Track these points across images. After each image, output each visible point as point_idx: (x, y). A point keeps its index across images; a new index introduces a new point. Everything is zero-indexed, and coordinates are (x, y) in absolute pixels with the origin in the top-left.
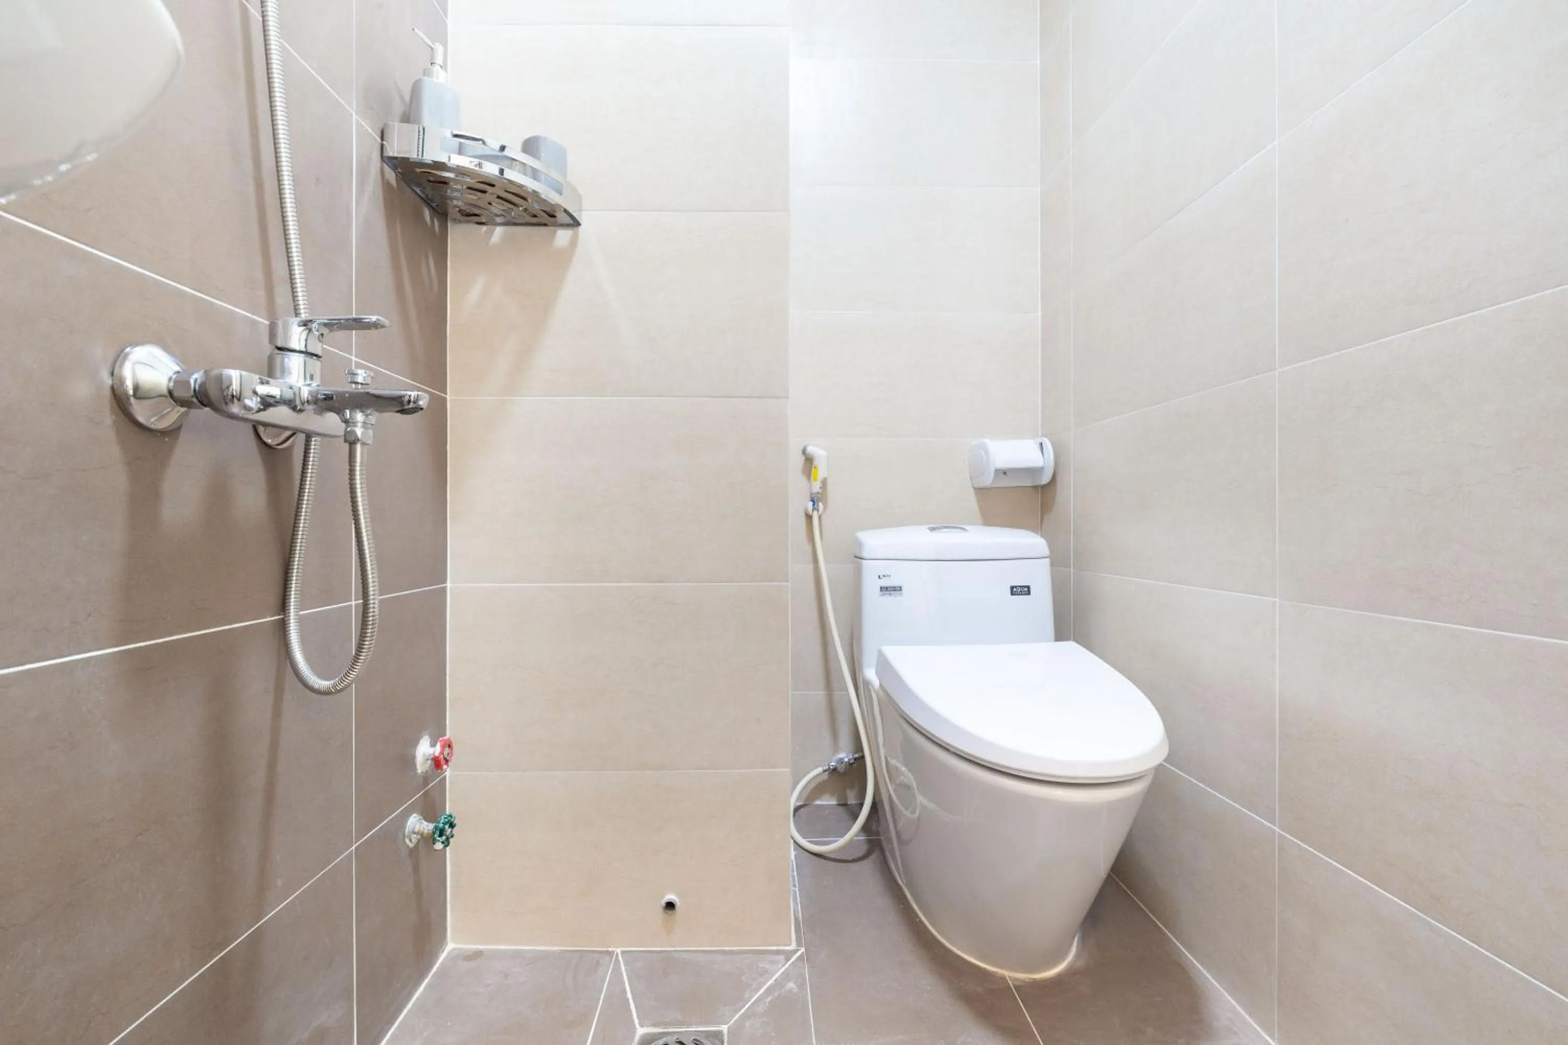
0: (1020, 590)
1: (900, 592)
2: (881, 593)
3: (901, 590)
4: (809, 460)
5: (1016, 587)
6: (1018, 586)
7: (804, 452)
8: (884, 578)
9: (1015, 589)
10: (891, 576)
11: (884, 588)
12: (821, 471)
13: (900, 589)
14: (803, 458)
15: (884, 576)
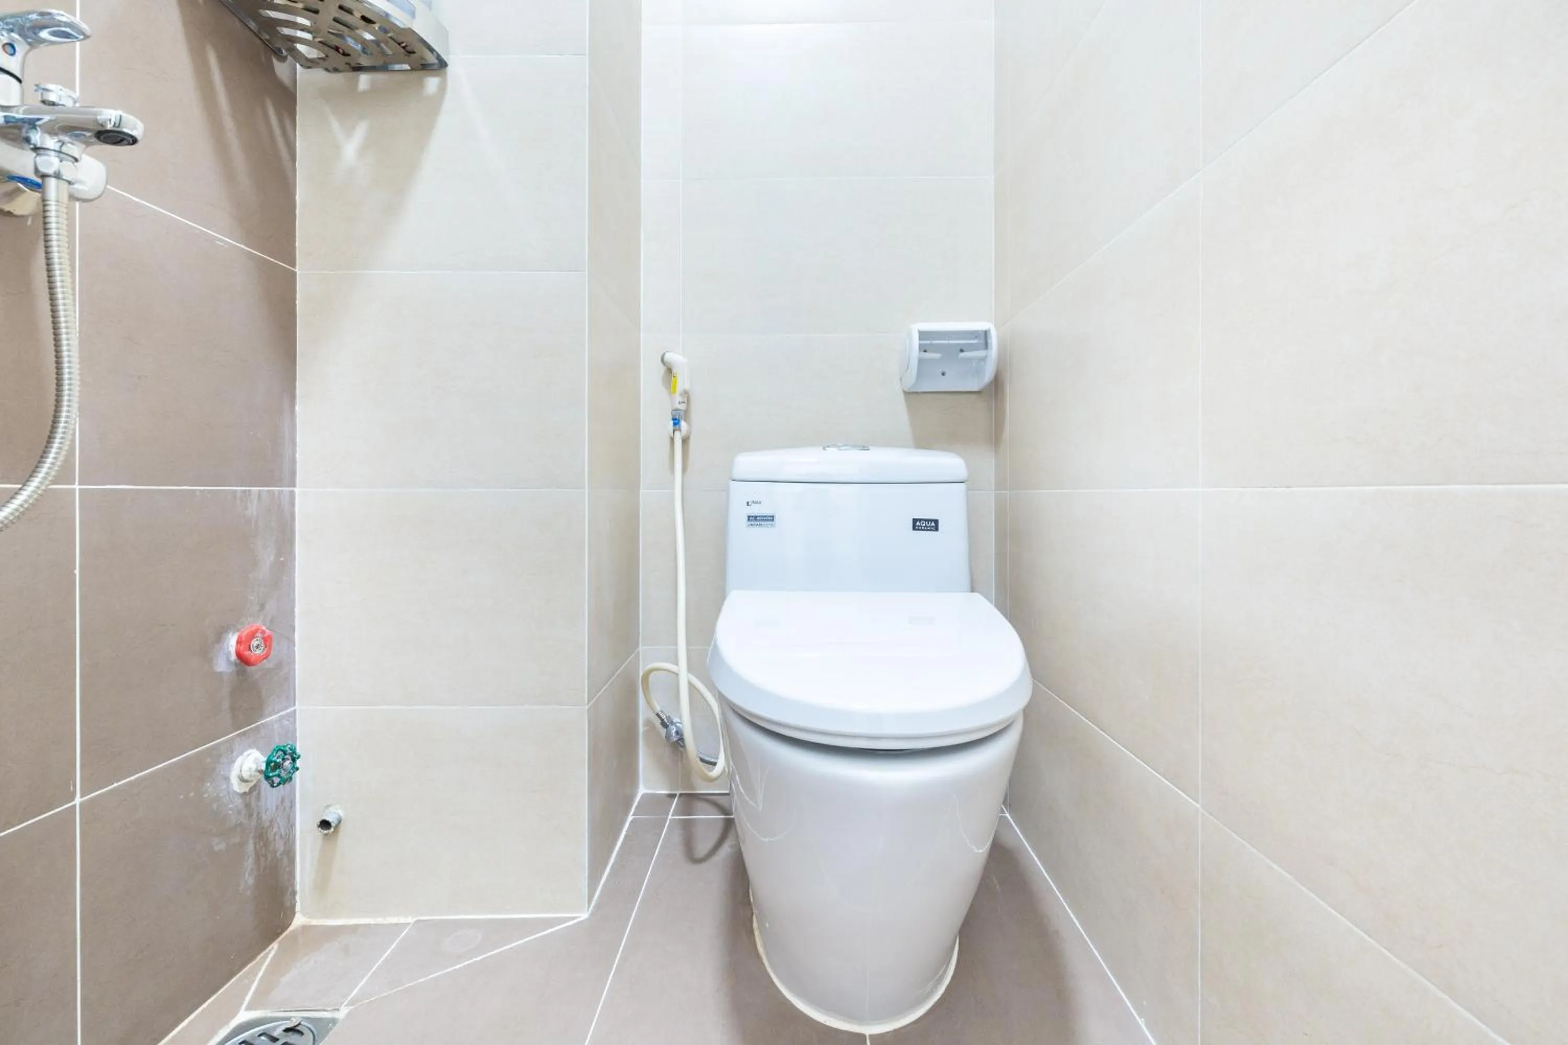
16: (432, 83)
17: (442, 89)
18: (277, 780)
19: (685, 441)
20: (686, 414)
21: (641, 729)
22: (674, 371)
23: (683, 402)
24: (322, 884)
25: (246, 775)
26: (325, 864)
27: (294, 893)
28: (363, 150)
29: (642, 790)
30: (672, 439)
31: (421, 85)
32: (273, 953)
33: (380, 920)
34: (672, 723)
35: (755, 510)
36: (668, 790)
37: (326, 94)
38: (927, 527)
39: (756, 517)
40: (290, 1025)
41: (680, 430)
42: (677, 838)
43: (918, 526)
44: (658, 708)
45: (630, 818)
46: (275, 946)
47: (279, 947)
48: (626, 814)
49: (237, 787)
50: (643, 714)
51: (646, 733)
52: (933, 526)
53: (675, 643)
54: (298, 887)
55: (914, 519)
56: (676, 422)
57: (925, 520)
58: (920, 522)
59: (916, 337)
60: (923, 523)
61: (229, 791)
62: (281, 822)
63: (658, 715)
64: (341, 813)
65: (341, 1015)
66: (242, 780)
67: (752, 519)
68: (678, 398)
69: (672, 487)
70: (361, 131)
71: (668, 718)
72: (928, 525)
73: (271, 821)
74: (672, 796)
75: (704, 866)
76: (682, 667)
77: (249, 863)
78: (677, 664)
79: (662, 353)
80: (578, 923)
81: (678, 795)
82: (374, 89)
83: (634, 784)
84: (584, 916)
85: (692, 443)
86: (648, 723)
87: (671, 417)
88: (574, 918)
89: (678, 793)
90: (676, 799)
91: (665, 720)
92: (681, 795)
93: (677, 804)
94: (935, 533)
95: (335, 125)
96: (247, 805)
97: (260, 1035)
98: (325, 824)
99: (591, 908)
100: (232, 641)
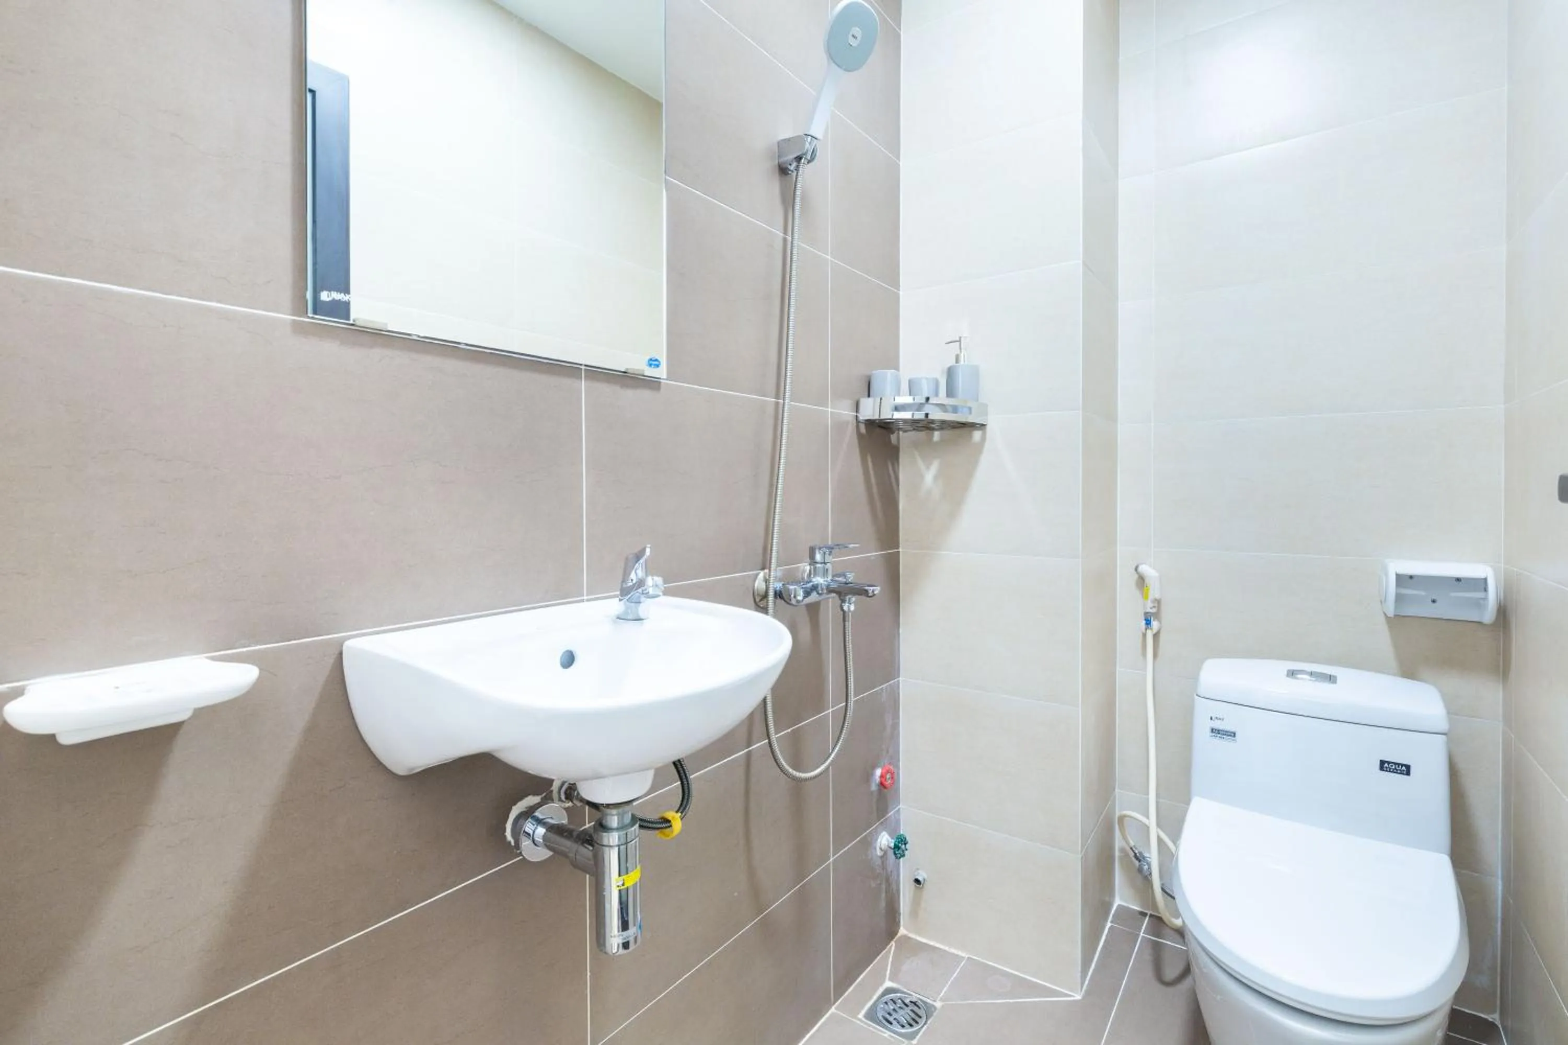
0: (1394, 767)
1: (1233, 738)
2: (1211, 734)
3: (1234, 736)
4: (1141, 581)
5: (1389, 763)
6: (1393, 763)
7: (1136, 569)
8: (1216, 721)
9: (1386, 765)
10: (1225, 720)
11: (1215, 730)
12: (1154, 592)
13: (1234, 734)
14: (1136, 576)
15: (1216, 718)
16: (977, 435)
17: (984, 438)
18: (899, 855)
19: (1156, 636)
20: (1157, 615)
21: (1117, 854)
22: (1147, 581)
23: (1154, 607)
24: (914, 913)
25: (883, 847)
26: (916, 903)
27: (900, 914)
28: (936, 478)
29: (1117, 902)
30: (1144, 635)
31: (971, 437)
32: (893, 948)
33: (947, 948)
34: (1144, 858)
35: (1218, 725)
36: (1141, 908)
37: (916, 445)
38: (1397, 770)
39: (1219, 731)
40: (914, 1000)
41: (1151, 629)
42: (1148, 956)
43: (1387, 768)
44: (1132, 843)
45: (1109, 925)
46: (893, 943)
47: (896, 946)
48: (1106, 920)
49: (879, 853)
50: (1118, 843)
51: (1121, 858)
52: (1404, 771)
53: (1148, 794)
54: (902, 911)
55: (1381, 761)
56: (1148, 623)
57: (1395, 764)
58: (1388, 764)
59: (1393, 579)
60: (1392, 766)
61: (877, 855)
62: (895, 873)
63: (1131, 848)
64: (925, 876)
65: (938, 1004)
66: (881, 849)
67: (1215, 731)
68: (1150, 604)
69: (1145, 669)
70: (935, 466)
71: (1140, 853)
72: (1397, 768)
73: (891, 872)
74: (1144, 914)
75: (1171, 990)
76: (1152, 822)
77: (883, 895)
78: (1148, 817)
79: (1136, 565)
80: (1074, 1001)
81: (1149, 915)
82: (942, 441)
83: (1111, 894)
84: (1078, 997)
85: (1163, 637)
86: (1122, 850)
87: (1143, 618)
88: (1071, 996)
89: (1149, 913)
90: (1147, 918)
91: (1138, 854)
92: (1151, 916)
93: (1148, 923)
94: (1406, 777)
95: (920, 463)
96: (883, 863)
97: (899, 999)
98: (917, 881)
99: (1083, 990)
100: (878, 772)
